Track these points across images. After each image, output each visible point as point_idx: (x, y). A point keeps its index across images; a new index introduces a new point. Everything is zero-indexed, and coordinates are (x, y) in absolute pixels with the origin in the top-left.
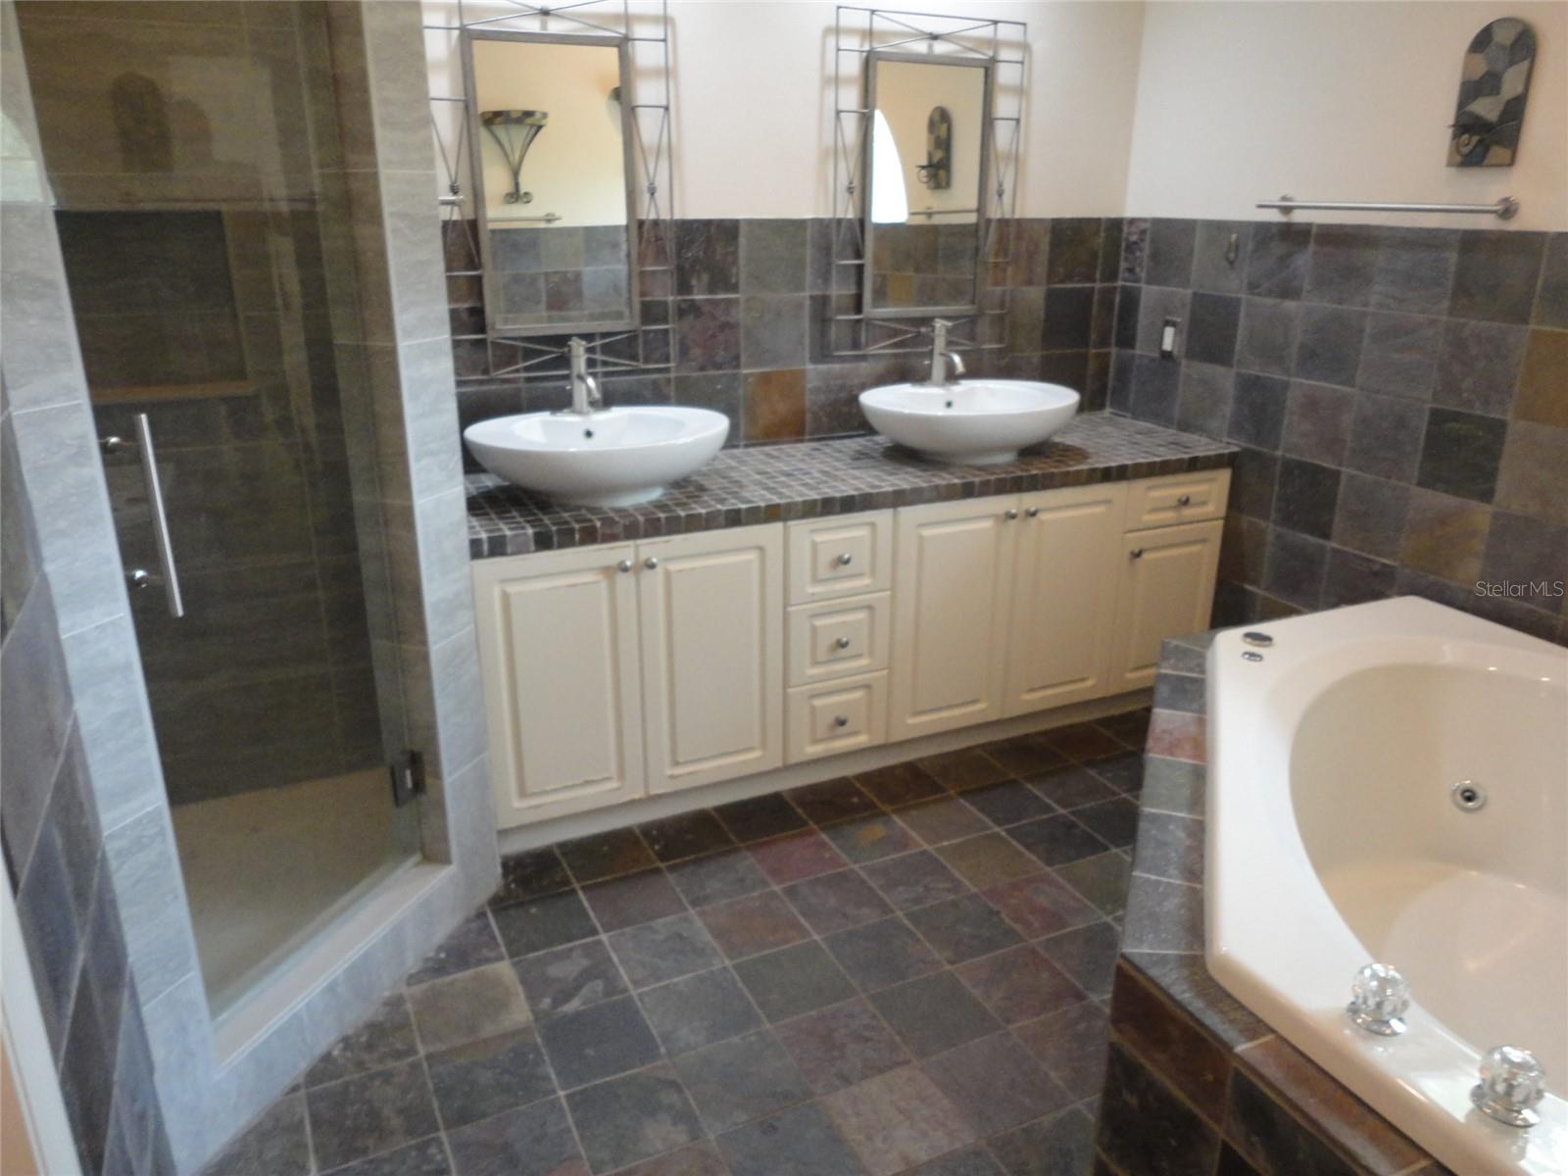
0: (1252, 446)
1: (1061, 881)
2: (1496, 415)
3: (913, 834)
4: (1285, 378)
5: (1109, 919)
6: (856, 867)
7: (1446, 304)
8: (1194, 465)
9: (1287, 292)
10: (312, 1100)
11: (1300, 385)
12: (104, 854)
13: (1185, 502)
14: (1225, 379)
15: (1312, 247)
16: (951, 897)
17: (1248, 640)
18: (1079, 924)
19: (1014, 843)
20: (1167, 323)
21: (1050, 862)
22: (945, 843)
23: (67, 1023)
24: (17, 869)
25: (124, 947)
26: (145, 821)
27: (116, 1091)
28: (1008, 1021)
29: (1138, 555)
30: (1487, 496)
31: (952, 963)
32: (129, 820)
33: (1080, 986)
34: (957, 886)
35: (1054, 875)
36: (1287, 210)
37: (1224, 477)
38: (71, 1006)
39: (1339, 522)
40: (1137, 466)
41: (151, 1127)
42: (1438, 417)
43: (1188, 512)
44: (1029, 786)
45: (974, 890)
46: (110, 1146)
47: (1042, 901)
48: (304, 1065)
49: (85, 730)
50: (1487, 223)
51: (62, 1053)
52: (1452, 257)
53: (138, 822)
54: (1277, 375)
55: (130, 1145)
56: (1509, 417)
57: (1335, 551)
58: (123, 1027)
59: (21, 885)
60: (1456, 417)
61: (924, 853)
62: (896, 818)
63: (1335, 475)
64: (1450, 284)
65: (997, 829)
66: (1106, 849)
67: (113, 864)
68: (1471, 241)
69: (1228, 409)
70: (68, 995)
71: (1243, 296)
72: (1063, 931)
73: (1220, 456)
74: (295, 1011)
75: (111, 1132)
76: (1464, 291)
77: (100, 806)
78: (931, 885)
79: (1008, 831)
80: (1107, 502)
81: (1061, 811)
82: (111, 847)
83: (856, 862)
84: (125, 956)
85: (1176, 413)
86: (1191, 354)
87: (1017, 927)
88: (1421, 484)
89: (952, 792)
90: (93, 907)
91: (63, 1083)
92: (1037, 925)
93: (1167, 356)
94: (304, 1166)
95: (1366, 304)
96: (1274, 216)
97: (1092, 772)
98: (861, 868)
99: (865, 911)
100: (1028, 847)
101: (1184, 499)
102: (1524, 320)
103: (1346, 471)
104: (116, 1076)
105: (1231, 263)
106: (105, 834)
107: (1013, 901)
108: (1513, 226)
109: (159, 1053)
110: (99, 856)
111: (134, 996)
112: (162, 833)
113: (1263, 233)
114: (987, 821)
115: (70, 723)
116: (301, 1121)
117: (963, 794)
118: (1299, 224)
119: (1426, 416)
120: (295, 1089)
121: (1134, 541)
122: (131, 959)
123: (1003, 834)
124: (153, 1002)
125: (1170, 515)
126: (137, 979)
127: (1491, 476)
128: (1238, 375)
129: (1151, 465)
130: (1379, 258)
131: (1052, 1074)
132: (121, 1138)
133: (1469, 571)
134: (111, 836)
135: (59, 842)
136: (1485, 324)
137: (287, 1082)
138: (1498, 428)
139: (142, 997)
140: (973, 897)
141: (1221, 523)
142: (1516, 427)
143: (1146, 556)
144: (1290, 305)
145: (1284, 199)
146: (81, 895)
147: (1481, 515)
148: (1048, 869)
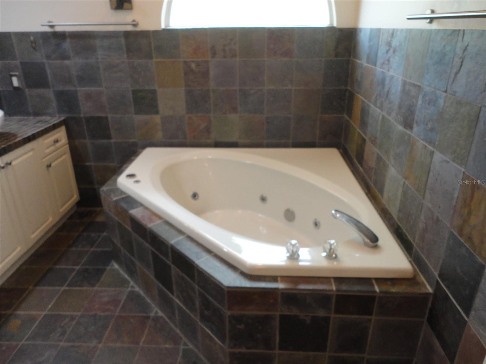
0: (70, 115)
1: (103, 289)
2: (152, 88)
3: (34, 313)
4: (74, 89)
5: (129, 289)
6: (23, 342)
7: (125, 56)
8: (54, 127)
9: (64, 57)
11: (82, 90)
13: (56, 141)
14: (50, 94)
15: (68, 40)
16: (74, 323)
17: (129, 178)
18: (124, 297)
19: (75, 288)
20: (11, 76)
21: (93, 285)
22: (50, 306)
28: (138, 343)
29: (49, 166)
30: (157, 112)
31: (100, 343)
33: (144, 315)
34: (72, 318)
35: (99, 289)
36: (52, 26)
37: (63, 129)
39: (113, 133)
40: (38, 133)
42: (135, 92)
43: (58, 145)
44: (58, 267)
45: (79, 314)
47: (106, 299)
50: (130, 28)
52: (123, 40)
54: (72, 88)
56: (156, 88)
57: (115, 143)
60: (140, 91)
61: (46, 316)
62: (18, 312)
63: (106, 118)
64: (125, 49)
65: (63, 288)
66: (105, 269)
68: (127, 34)
69: (54, 104)
71: (45, 60)
72: (121, 304)
73: (61, 122)
76: (129, 51)
78: (62, 324)
79: (68, 286)
80: (32, 150)
81: (77, 268)
83: (21, 341)
85: (30, 109)
86: (29, 86)
87: (107, 313)
88: (136, 114)
89: (31, 287)
92: (112, 308)
93: (16, 89)
95: (97, 59)
96: (47, 29)
97: (74, 249)
98: (26, 340)
99: (47, 354)
100: (80, 286)
101: (56, 140)
102: (151, 58)
103: (110, 116)
105: (34, 48)
107: (97, 306)
108: (139, 29)
113: (44, 36)
114: (57, 288)
117: (36, 285)
118: (59, 32)
119: (131, 92)
121: (46, 161)
123: (67, 288)
125: (53, 148)
127: (156, 107)
128: (54, 91)
129: (42, 131)
130: (98, 42)
131: (167, 346)
133: (159, 136)
136: (140, 61)
138: (154, 92)
140: (82, 316)
141: (67, 146)
142: (159, 91)
143: (53, 165)
144: (67, 62)
145: (49, 22)
147: (157, 119)
148: (96, 288)
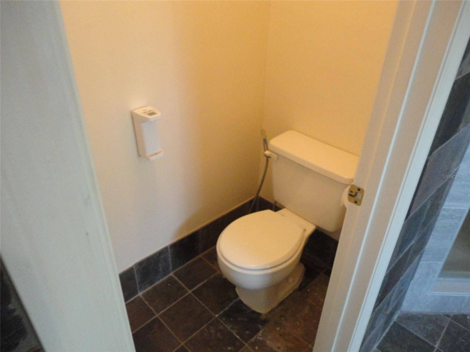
10: (451, 324)
12: (439, 214)
23: (397, 260)
24: (411, 212)
25: (427, 243)
26: (458, 211)
27: (399, 282)
32: (453, 208)
38: (401, 256)
41: (402, 294)
46: (388, 296)
48: (455, 312)
49: (459, 173)
51: (390, 268)
53: (455, 210)
55: (393, 298)
58: (411, 266)
59: (409, 218)
67: (440, 218)
70: (403, 252)
74: (465, 296)
75: (390, 293)
77: (448, 198)
82: (442, 213)
84: (426, 244)
90: (426, 229)
91: (385, 277)
94: (435, 341)
104: (401, 278)
106: (443, 208)
109: (417, 276)
110: (437, 213)
111: (421, 257)
112: (461, 217)
115: (456, 169)
116: (444, 327)
120: (448, 316)
122: (426, 247)
124: (425, 262)
126: (424, 253)
132: (392, 295)
134: (444, 209)
135: (428, 207)
137: (447, 311)
139: (422, 259)
146: (425, 224)
